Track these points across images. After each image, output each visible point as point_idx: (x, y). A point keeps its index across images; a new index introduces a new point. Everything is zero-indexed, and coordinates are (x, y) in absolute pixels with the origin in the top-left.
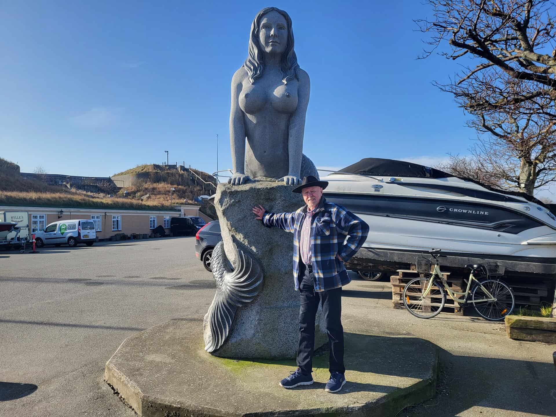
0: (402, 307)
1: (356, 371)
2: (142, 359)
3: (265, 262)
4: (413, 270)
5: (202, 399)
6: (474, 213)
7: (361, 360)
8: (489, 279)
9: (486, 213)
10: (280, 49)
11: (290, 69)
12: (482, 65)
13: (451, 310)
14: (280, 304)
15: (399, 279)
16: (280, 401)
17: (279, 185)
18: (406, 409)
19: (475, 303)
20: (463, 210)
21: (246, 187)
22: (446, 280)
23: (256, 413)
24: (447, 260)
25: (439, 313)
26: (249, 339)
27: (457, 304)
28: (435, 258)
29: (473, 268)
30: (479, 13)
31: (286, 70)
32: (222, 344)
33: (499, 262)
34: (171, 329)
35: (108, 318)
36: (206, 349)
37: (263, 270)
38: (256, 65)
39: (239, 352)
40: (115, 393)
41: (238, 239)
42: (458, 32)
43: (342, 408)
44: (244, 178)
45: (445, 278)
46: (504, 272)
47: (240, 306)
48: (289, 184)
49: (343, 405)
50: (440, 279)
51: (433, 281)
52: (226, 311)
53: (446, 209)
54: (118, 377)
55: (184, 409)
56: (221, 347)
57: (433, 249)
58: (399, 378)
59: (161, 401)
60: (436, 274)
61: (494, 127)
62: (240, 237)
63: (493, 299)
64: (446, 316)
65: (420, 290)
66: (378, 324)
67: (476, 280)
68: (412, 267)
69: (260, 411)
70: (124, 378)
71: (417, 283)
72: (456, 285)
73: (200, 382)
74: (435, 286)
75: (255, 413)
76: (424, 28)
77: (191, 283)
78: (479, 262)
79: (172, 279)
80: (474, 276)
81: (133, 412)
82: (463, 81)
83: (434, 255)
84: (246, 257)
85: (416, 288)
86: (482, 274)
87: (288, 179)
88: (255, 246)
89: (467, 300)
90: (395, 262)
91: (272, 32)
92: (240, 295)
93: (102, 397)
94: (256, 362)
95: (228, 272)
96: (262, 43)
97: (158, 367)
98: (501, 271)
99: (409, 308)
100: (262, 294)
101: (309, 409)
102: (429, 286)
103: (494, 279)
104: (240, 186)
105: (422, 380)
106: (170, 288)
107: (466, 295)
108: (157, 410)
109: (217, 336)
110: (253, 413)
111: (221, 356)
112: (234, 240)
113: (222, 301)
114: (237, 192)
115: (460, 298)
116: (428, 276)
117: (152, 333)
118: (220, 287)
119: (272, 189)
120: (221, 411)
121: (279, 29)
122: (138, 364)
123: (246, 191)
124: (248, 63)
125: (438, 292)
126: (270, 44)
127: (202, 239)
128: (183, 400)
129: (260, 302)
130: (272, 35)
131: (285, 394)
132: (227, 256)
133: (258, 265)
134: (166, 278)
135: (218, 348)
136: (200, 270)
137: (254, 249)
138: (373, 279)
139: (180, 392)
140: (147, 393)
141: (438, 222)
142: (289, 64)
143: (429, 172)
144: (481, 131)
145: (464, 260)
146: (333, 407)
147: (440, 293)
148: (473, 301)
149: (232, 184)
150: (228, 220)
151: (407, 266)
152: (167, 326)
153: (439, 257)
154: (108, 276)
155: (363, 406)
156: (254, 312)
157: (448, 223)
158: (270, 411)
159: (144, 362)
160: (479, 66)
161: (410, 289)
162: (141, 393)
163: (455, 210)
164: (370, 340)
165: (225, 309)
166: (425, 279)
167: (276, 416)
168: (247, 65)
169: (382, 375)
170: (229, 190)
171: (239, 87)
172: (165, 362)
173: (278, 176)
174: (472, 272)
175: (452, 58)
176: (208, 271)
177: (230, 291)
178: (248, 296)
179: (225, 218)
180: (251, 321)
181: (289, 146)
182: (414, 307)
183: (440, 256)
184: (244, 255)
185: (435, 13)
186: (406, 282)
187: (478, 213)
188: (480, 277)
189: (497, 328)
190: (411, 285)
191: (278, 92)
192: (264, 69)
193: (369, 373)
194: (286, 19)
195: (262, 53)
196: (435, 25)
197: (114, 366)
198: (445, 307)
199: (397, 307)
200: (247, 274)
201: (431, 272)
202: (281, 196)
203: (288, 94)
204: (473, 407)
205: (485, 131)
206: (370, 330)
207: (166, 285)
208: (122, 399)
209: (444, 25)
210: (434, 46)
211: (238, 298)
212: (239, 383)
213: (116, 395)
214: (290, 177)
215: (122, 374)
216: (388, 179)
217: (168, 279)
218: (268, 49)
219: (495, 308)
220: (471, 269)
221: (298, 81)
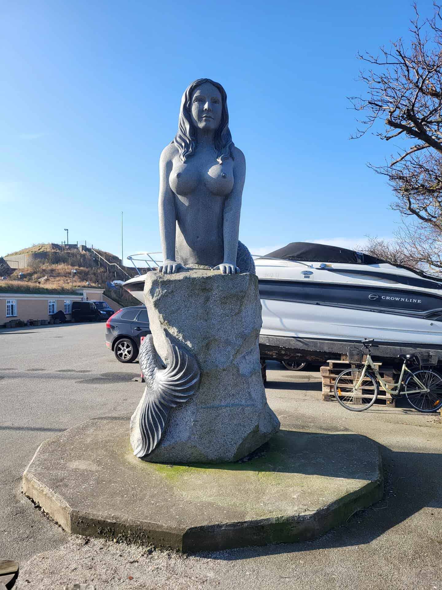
0: (332, 399)
1: (301, 474)
2: (64, 468)
3: (201, 358)
4: (344, 360)
5: (140, 513)
6: (406, 301)
7: (303, 461)
8: (422, 369)
9: (419, 301)
10: (213, 125)
11: (224, 146)
12: (416, 147)
13: (382, 402)
14: (217, 403)
15: (329, 370)
16: (225, 512)
17: (216, 274)
18: (356, 514)
19: (407, 394)
20: (396, 298)
21: (180, 276)
22: (378, 370)
23: (202, 527)
24: (378, 350)
25: (372, 405)
26: (184, 442)
27: (390, 395)
28: (367, 348)
29: (406, 358)
30: (418, 93)
31: (220, 149)
32: (154, 447)
33: (432, 352)
34: (92, 431)
35: (16, 418)
36: (135, 453)
37: (200, 367)
38: (188, 141)
39: (173, 456)
40: (36, 507)
41: (171, 333)
42: (394, 111)
43: (293, 517)
44: (176, 266)
45: (377, 368)
46: (437, 362)
47: (174, 406)
48: (226, 273)
49: (294, 513)
50: (372, 369)
51: (366, 372)
52: (158, 412)
53: (378, 297)
54: (40, 489)
55: (120, 524)
56: (152, 451)
57: (366, 339)
58: (346, 479)
59: (94, 515)
60: (368, 365)
61: (419, 210)
62: (173, 331)
63: (426, 390)
64: (377, 408)
65: (351, 382)
66: (314, 420)
67: (409, 370)
68: (342, 357)
69: (205, 524)
70: (47, 490)
71: (349, 374)
72: (388, 376)
73: (133, 493)
74: (367, 377)
75: (200, 527)
76: (359, 107)
77: (103, 376)
78: (411, 352)
79: (81, 371)
80: (406, 366)
81: (60, 529)
82: (396, 163)
83: (366, 344)
84: (181, 352)
85: (347, 380)
86: (415, 364)
87: (225, 268)
88: (190, 341)
89: (400, 391)
90: (325, 352)
91: (206, 106)
92: (173, 394)
93: (21, 512)
94: (192, 466)
95: (159, 369)
96: (194, 117)
97: (84, 476)
98: (434, 361)
99: (341, 401)
100: (197, 393)
101: (258, 519)
102: (361, 377)
103: (426, 369)
104: (173, 275)
105: (370, 481)
106: (81, 382)
107: (398, 386)
108: (89, 526)
109: (148, 440)
110: (199, 527)
111: (152, 461)
112: (168, 334)
113: (153, 401)
114: (169, 281)
115: (392, 390)
116: (360, 366)
117: (70, 435)
118: (151, 385)
119: (209, 278)
120: (162, 526)
121: (213, 102)
122: (61, 474)
123: (179, 281)
124: (178, 139)
125: (371, 384)
126: (204, 118)
127: (113, 328)
128: (118, 514)
129: (196, 401)
130: (206, 109)
131: (229, 503)
132: (157, 352)
133: (194, 361)
134: (74, 371)
135: (150, 452)
136: (111, 361)
137: (189, 344)
138: (297, 369)
139: (113, 505)
140: (76, 507)
141: (369, 310)
142: (224, 143)
143: (360, 258)
144: (405, 214)
145: (395, 350)
146: (283, 516)
147: (373, 385)
148: (406, 393)
149: (164, 273)
150: (160, 312)
151: (337, 356)
152: (85, 428)
153: (370, 346)
154: (9, 369)
155: (314, 514)
156: (189, 413)
157: (381, 312)
158: (217, 523)
159: (67, 471)
160: (413, 148)
161: (342, 381)
162: (68, 508)
163: (388, 298)
164: (309, 438)
165: (156, 409)
166: (357, 370)
167: (223, 528)
168: (177, 141)
169: (328, 477)
170: (161, 280)
171: (169, 166)
172: (90, 469)
173: (213, 263)
174: (405, 362)
175: (385, 138)
176: (120, 362)
177: (163, 390)
178: (183, 395)
179: (157, 310)
180: (186, 422)
181: (224, 231)
182: (347, 399)
183: (372, 346)
184: (179, 351)
185: (370, 90)
186: (338, 373)
187: (411, 301)
188: (413, 367)
189: (431, 420)
190: (343, 376)
191: (213, 172)
192: (196, 147)
193: (315, 476)
194: (221, 93)
195: (194, 128)
196: (370, 103)
197: (33, 476)
198: (378, 398)
199: (327, 400)
200: (182, 372)
201: (363, 363)
202: (218, 287)
203: (224, 175)
204: (423, 509)
205: (409, 214)
206: (306, 427)
207: (75, 378)
208: (45, 514)
209: (380, 104)
210: (368, 125)
211: (172, 397)
212: (177, 491)
213: (37, 509)
214: (227, 266)
215: (44, 486)
216: (318, 264)
217: (77, 372)
218: (201, 125)
219: (427, 398)
220: (404, 359)
221: (233, 160)
